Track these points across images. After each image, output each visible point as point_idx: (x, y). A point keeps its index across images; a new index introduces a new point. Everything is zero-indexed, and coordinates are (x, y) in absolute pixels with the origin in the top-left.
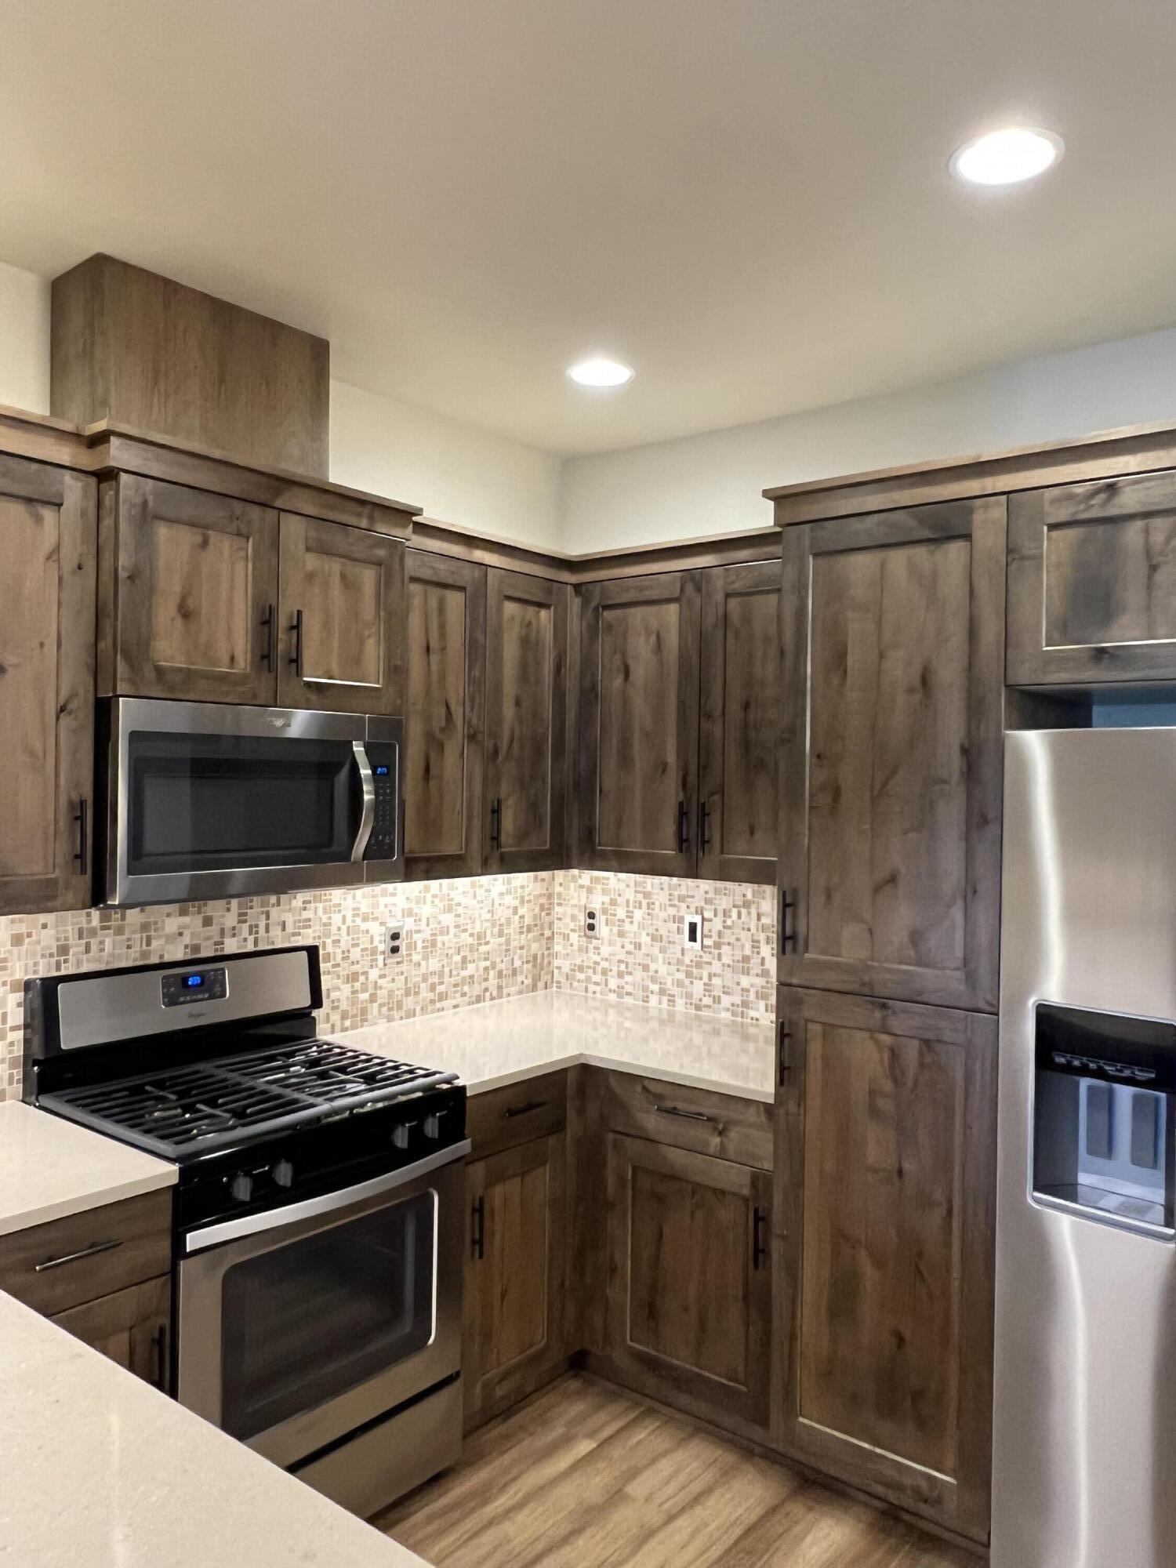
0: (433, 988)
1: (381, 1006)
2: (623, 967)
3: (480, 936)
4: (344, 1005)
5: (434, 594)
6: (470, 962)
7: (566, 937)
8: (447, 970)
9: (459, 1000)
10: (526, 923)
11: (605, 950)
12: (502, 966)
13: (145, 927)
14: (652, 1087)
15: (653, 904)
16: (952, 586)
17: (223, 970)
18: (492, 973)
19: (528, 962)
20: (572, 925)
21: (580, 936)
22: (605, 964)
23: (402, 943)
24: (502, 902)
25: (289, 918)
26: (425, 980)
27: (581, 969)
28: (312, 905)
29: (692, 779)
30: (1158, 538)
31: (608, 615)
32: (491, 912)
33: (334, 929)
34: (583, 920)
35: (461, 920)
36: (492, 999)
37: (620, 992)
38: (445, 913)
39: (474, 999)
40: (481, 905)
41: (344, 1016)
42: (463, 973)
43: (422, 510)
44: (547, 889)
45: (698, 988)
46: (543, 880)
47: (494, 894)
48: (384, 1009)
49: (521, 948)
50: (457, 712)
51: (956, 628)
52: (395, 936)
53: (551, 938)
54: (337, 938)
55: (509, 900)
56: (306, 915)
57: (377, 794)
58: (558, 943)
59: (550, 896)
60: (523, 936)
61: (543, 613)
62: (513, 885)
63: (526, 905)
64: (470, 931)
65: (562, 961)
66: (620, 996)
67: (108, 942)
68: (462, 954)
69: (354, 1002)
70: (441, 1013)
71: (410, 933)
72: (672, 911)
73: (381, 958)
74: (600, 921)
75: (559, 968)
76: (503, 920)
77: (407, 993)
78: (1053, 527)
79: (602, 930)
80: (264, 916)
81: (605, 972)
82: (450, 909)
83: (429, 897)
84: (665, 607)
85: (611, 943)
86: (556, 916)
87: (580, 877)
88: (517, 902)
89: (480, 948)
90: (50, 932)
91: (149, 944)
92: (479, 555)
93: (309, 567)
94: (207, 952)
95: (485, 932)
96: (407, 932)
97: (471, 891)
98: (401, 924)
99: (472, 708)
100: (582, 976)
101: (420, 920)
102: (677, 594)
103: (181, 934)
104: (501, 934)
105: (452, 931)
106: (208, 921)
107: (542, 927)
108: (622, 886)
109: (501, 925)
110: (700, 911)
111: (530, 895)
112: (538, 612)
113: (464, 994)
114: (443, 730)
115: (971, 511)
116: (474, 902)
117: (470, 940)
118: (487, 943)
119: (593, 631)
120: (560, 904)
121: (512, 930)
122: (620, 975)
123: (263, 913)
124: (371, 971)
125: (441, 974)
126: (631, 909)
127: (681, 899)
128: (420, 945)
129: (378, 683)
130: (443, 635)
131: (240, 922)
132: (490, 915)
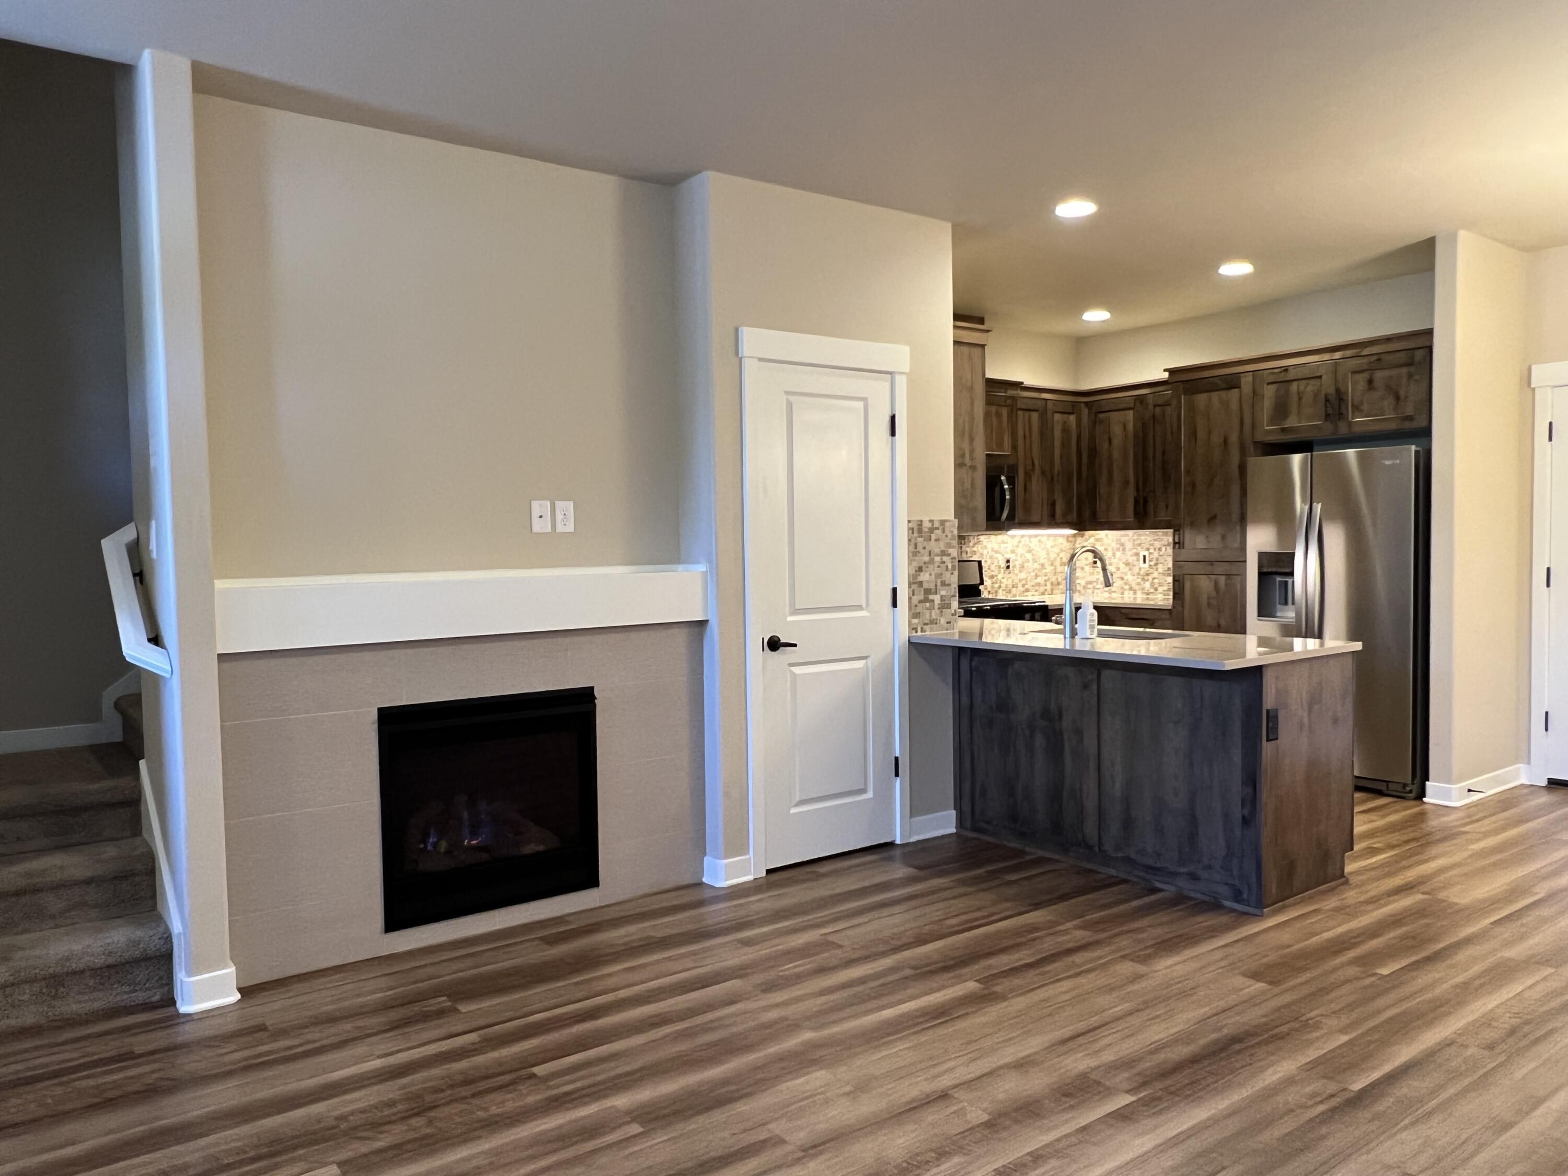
0: (1023, 586)
1: (1003, 590)
3: (1043, 565)
4: (989, 589)
5: (1027, 413)
6: (1039, 576)
7: (1082, 569)
8: (1029, 578)
9: (1034, 593)
12: (1053, 580)
14: (1123, 611)
15: (1125, 548)
16: (1234, 406)
20: (1085, 562)
23: (1011, 564)
24: (1052, 550)
25: (968, 550)
26: (1020, 582)
27: (1090, 583)
28: (977, 545)
29: (1141, 486)
31: (1102, 416)
32: (1048, 554)
33: (984, 556)
34: (1091, 559)
35: (1035, 557)
38: (1028, 553)
40: (1043, 551)
41: (989, 593)
42: (1036, 581)
43: (1024, 382)
44: (1073, 546)
45: (1147, 585)
47: (1049, 545)
50: (1036, 462)
51: (1236, 422)
52: (1008, 561)
54: (988, 558)
55: (1056, 550)
56: (975, 549)
57: (1010, 495)
58: (1079, 572)
61: (1072, 418)
63: (1063, 553)
64: (1038, 562)
65: (1081, 580)
66: (1110, 593)
68: (1036, 572)
69: (993, 587)
71: (1014, 560)
72: (1134, 551)
73: (1002, 570)
75: (1079, 584)
76: (1053, 559)
77: (1014, 586)
78: (1268, 384)
82: (1030, 551)
83: (1021, 545)
84: (1127, 412)
88: (1059, 551)
89: (1043, 570)
92: (1044, 395)
95: (1045, 563)
96: (1012, 559)
97: (1039, 544)
98: (1009, 554)
99: (1043, 460)
101: (1017, 553)
102: (1132, 405)
104: (1052, 565)
108: (1110, 541)
110: (1148, 549)
111: (1065, 548)
112: (1069, 417)
113: (1036, 591)
114: (1031, 469)
115: (1239, 378)
116: (1040, 549)
117: (1039, 566)
118: (1046, 569)
119: (1094, 424)
121: (1058, 563)
124: (999, 575)
125: (1027, 580)
126: (1115, 552)
127: (1140, 545)
128: (1018, 566)
129: (1009, 452)
130: (1031, 431)
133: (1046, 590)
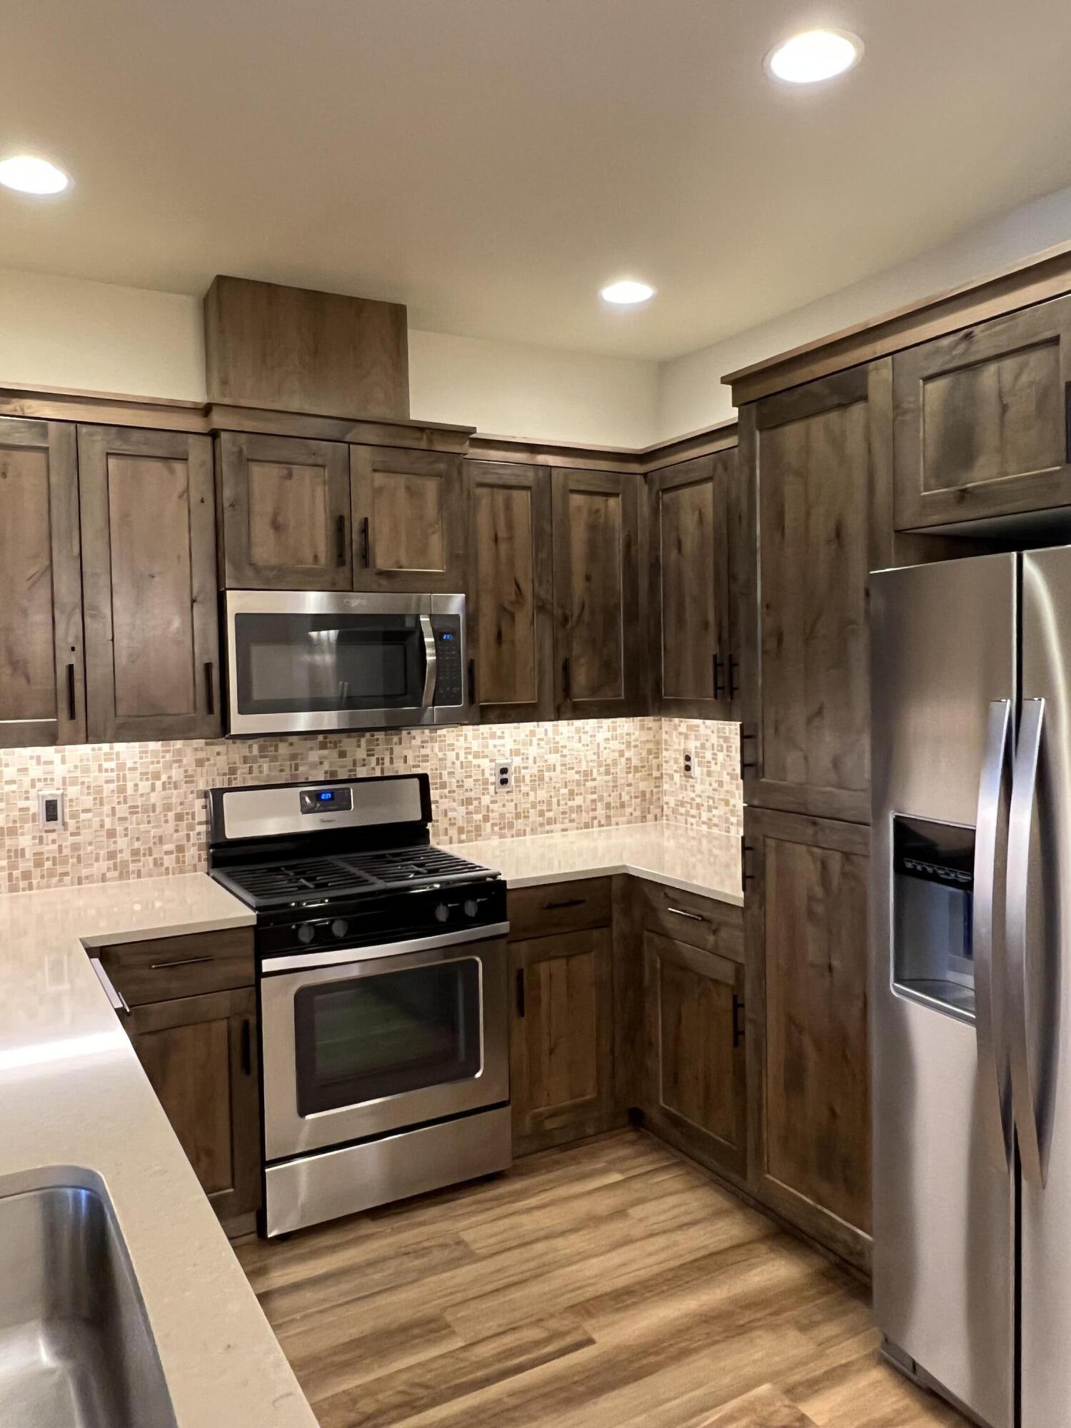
0: (541, 814)
1: (493, 825)
2: (711, 802)
3: (587, 774)
4: (460, 823)
5: (500, 496)
6: (577, 794)
7: (671, 777)
8: (554, 800)
9: (567, 825)
10: (633, 765)
11: (698, 788)
12: (611, 800)
13: (293, 757)
15: (731, 747)
17: (349, 789)
18: (599, 804)
19: (636, 797)
20: (675, 767)
21: (681, 776)
22: (698, 800)
23: (511, 777)
24: (608, 746)
25: (407, 754)
26: (534, 806)
27: (682, 804)
28: (429, 744)
29: (725, 635)
30: (1008, 378)
31: (667, 497)
32: (597, 754)
33: (449, 764)
34: (682, 762)
35: (567, 760)
36: (600, 825)
37: (709, 823)
38: (550, 753)
39: (582, 825)
40: (587, 748)
41: (461, 830)
42: (570, 803)
43: (475, 428)
44: (654, 737)
46: (650, 729)
47: (600, 737)
48: (496, 829)
49: (629, 785)
50: (527, 588)
51: (859, 482)
52: (504, 771)
53: (661, 777)
54: (452, 770)
55: (615, 745)
56: (424, 752)
57: (437, 654)
58: (666, 782)
59: (658, 743)
60: (631, 776)
61: (613, 503)
62: (619, 731)
63: (633, 749)
64: (576, 769)
65: (669, 798)
66: (710, 827)
67: (265, 767)
68: (569, 788)
69: (469, 821)
70: (550, 835)
71: (518, 769)
73: (492, 788)
74: (694, 762)
75: (667, 803)
76: (609, 761)
77: (518, 816)
78: (928, 379)
79: (696, 771)
80: (388, 752)
81: (699, 806)
82: (556, 751)
83: (535, 741)
84: (703, 486)
85: (702, 783)
86: (663, 760)
87: (680, 725)
88: (623, 747)
89: (587, 783)
90: (222, 758)
91: (296, 769)
92: (542, 459)
93: (377, 484)
94: (343, 775)
95: (591, 771)
96: (515, 768)
97: (576, 737)
98: (509, 761)
99: (540, 585)
100: (682, 810)
101: (527, 758)
102: (711, 474)
103: (321, 763)
104: (607, 773)
105: (558, 768)
106: (342, 754)
107: (650, 766)
108: (709, 732)
109: (608, 765)
111: (636, 740)
112: (607, 500)
113: (572, 821)
114: (512, 603)
115: (865, 374)
116: (579, 745)
117: (577, 777)
118: (595, 780)
119: (655, 512)
120: (667, 750)
121: (618, 770)
122: (709, 810)
123: (387, 749)
124: (482, 797)
125: (549, 803)
126: (715, 751)
128: (528, 779)
129: (443, 569)
130: (510, 526)
131: (368, 755)
132: (596, 756)
133: (595, 818)
